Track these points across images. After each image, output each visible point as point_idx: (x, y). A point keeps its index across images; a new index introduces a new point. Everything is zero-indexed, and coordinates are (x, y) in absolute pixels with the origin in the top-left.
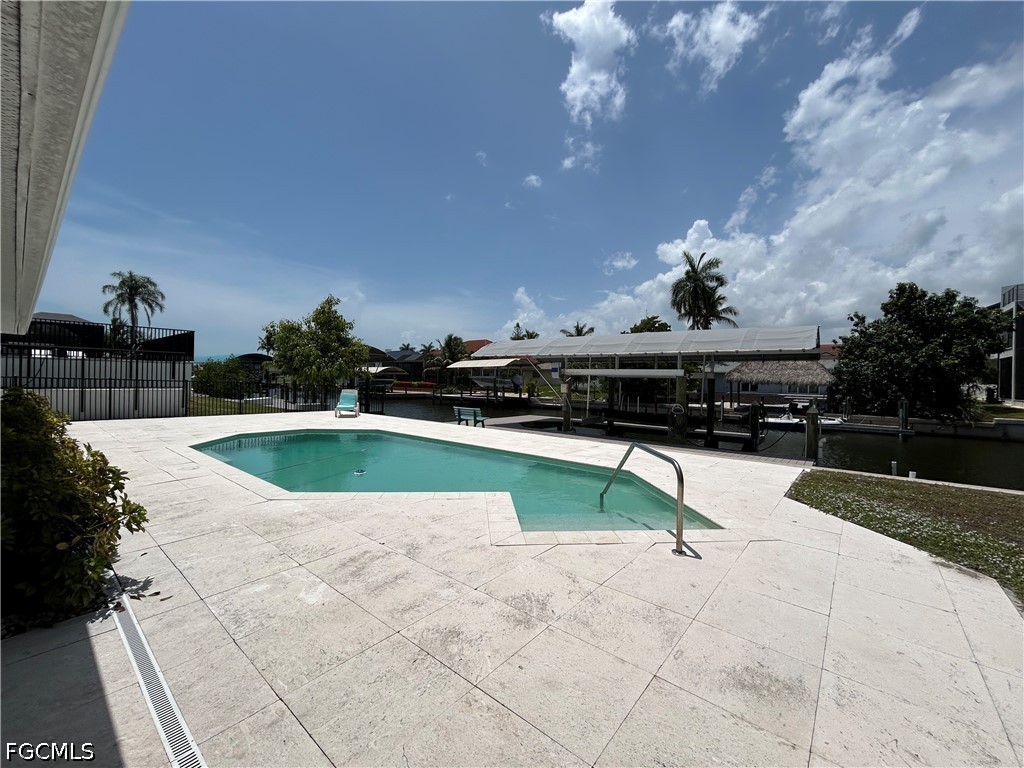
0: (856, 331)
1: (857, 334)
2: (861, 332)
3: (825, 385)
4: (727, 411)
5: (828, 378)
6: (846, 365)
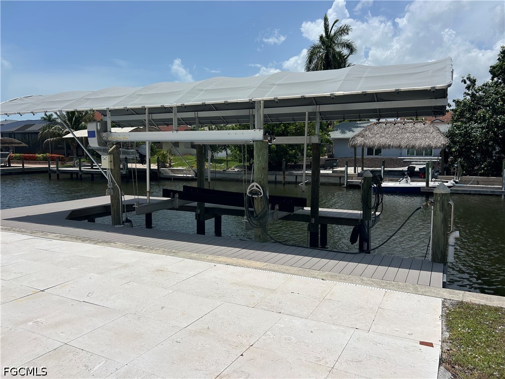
0: (468, 94)
1: (468, 97)
2: (473, 95)
3: (439, 147)
4: (351, 177)
5: (443, 141)
6: (458, 128)
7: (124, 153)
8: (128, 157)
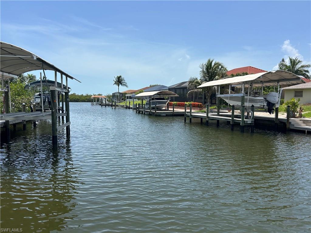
7: (251, 101)
8: (254, 105)
